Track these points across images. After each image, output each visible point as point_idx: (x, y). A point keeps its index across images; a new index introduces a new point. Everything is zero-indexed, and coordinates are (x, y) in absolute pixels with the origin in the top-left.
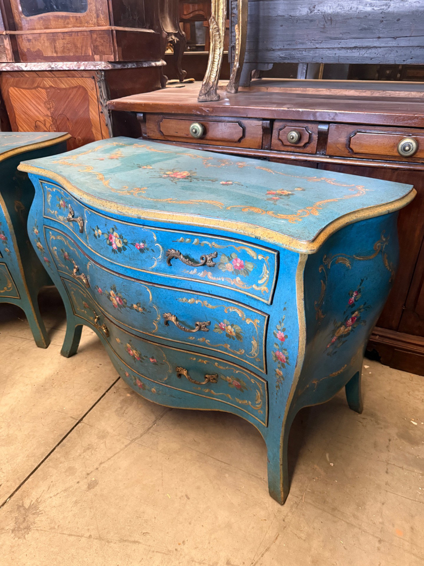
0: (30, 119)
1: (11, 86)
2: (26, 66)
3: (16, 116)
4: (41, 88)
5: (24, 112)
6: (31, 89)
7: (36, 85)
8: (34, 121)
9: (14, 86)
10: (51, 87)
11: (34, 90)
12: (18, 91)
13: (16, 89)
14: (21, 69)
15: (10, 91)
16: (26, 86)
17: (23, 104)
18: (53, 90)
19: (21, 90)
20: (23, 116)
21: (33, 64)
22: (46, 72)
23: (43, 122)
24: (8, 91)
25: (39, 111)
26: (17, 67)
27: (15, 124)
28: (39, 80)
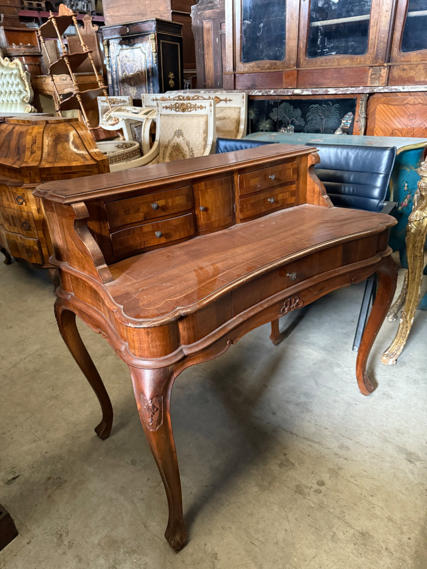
0: (389, 128)
1: (380, 103)
2: (404, 88)
3: (376, 126)
4: (410, 104)
5: (386, 123)
6: (400, 105)
7: (405, 102)
8: (392, 129)
9: (384, 103)
10: (420, 103)
11: (403, 107)
12: (386, 107)
13: (385, 105)
14: (398, 91)
15: (378, 107)
16: (396, 103)
17: (386, 117)
18: (420, 105)
19: (390, 106)
20: (383, 126)
21: (409, 87)
22: (419, 93)
23: (400, 131)
24: (376, 107)
25: (400, 121)
26: (395, 89)
27: (371, 132)
28: (410, 98)
